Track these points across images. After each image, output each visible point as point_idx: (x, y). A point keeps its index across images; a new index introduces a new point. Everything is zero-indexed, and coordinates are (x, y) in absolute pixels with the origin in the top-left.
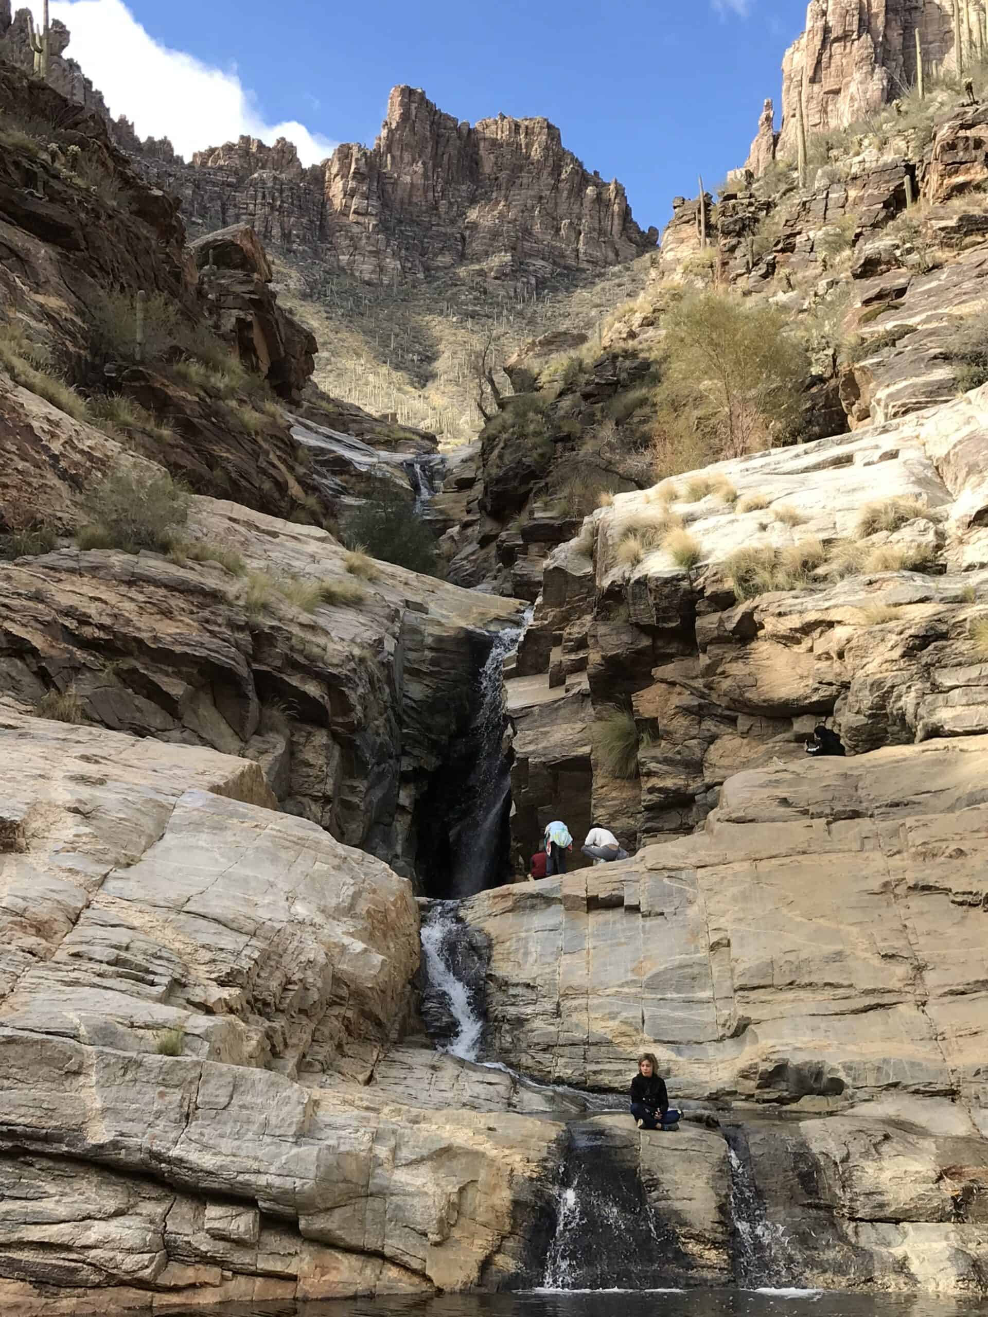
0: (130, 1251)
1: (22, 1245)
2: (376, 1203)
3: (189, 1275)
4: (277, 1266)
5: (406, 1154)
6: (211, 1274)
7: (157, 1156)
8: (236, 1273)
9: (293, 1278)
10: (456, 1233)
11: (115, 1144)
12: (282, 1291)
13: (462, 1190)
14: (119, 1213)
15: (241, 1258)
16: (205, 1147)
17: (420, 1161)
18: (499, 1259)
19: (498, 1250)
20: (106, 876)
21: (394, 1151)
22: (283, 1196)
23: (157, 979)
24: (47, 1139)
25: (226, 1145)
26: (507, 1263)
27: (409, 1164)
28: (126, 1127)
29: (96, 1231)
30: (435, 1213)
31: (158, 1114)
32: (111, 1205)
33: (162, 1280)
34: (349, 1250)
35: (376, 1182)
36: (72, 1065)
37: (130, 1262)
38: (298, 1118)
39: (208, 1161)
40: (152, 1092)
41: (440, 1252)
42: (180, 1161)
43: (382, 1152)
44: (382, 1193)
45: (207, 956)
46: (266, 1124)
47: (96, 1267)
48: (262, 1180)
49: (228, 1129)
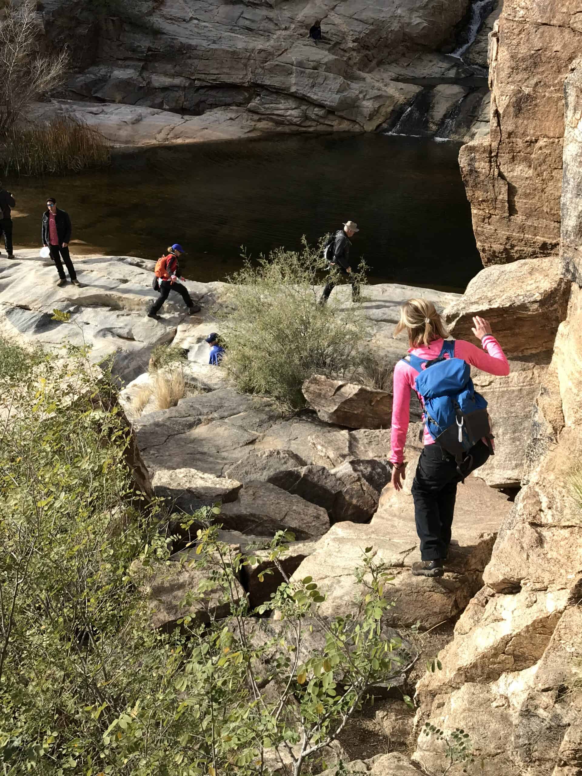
0: (296, 117)
1: (273, 114)
2: (356, 109)
3: (309, 123)
4: (329, 123)
5: (368, 97)
6: (314, 124)
7: (304, 95)
8: (320, 124)
9: (332, 126)
10: (375, 118)
11: (296, 92)
12: (329, 129)
13: (379, 107)
14: (295, 108)
15: (321, 121)
16: (315, 94)
17: (371, 99)
18: (383, 124)
19: (384, 122)
20: (336, 6)
21: (364, 96)
22: (330, 107)
23: (331, 42)
24: (282, 90)
25: (320, 94)
26: (385, 126)
27: (368, 99)
28: (299, 88)
29: (289, 112)
30: (369, 112)
31: (307, 85)
32: (294, 107)
33: (303, 124)
34: (348, 120)
35: (356, 104)
36: (290, 72)
37: (295, 120)
38: (338, 87)
39: (315, 97)
40: (306, 79)
41: (369, 123)
42: (309, 97)
43: (361, 96)
44: (358, 107)
45: (351, 33)
46: (330, 89)
47: (288, 121)
48: (326, 103)
49: (322, 90)
